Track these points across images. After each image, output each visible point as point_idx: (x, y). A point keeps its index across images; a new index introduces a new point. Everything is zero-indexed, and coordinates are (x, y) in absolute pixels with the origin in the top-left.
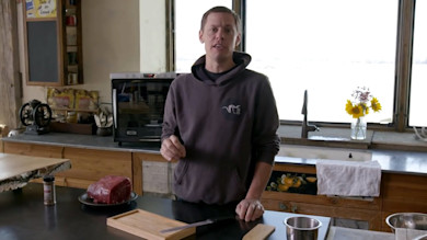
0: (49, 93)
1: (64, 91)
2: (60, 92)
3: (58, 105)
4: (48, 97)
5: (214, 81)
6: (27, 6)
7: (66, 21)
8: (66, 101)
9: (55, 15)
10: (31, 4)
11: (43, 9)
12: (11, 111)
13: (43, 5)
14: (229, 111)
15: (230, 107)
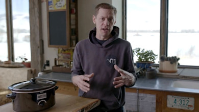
0: (59, 51)
1: (67, 50)
2: (65, 51)
3: (64, 57)
4: (58, 53)
5: (101, 45)
6: (49, 4)
7: (71, 12)
8: (69, 55)
9: (65, 8)
10: (51, 2)
11: (58, 5)
12: (37, 61)
13: (58, 3)
14: (110, 62)
15: (111, 59)
